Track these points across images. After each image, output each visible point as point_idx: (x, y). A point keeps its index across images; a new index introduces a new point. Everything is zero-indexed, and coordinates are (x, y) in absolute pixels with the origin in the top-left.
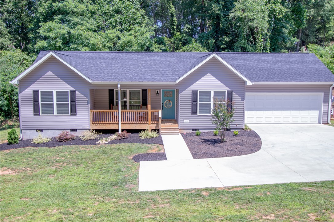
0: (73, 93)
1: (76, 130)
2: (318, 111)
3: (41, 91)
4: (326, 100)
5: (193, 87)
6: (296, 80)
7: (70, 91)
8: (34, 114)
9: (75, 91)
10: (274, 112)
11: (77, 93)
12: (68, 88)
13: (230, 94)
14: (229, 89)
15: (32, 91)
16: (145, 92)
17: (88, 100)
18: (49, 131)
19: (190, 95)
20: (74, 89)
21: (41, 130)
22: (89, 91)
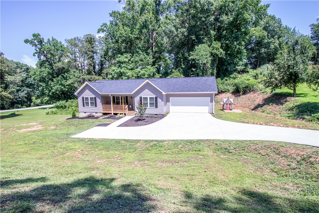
1: (97, 113)
2: (208, 107)
3: (85, 97)
4: (211, 101)
5: (140, 95)
6: (194, 91)
8: (83, 106)
9: (96, 97)
10: (180, 107)
11: (97, 98)
12: (93, 96)
13: (156, 98)
14: (156, 96)
15: (82, 97)
16: (127, 97)
18: (88, 113)
19: (139, 99)
21: (86, 113)
22: (101, 97)
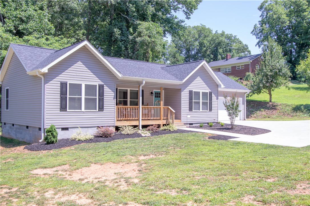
0: (101, 87)
3: (69, 83)
4: (243, 104)
5: (190, 88)
7: (99, 84)
8: (60, 110)
9: (103, 86)
11: (105, 87)
12: (96, 82)
13: (211, 94)
14: (210, 91)
15: (60, 83)
17: (114, 96)
18: (76, 129)
19: (188, 94)
20: (102, 83)
21: (66, 129)
22: (115, 86)
